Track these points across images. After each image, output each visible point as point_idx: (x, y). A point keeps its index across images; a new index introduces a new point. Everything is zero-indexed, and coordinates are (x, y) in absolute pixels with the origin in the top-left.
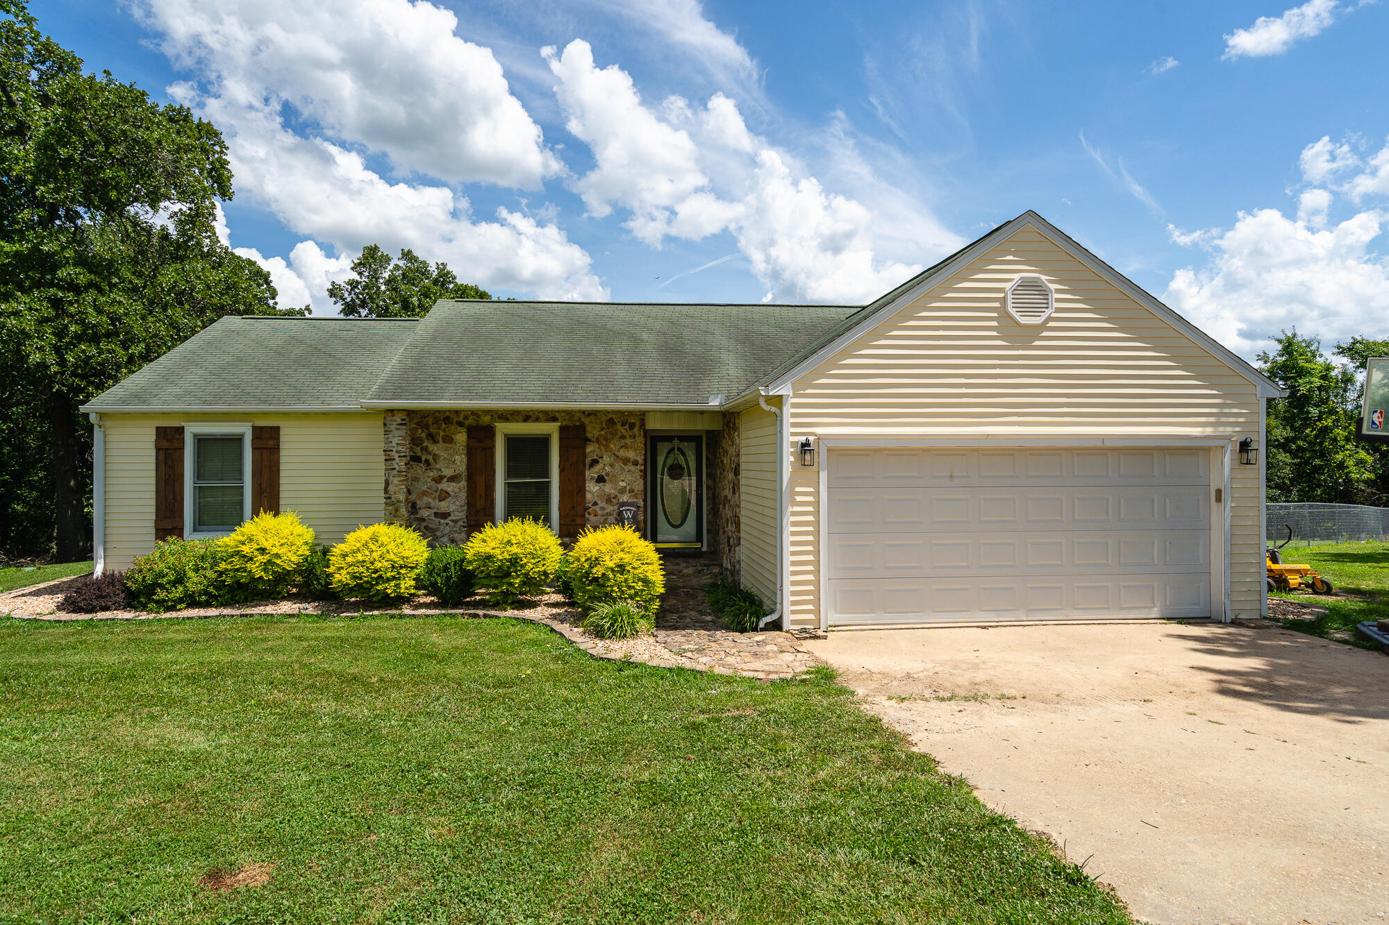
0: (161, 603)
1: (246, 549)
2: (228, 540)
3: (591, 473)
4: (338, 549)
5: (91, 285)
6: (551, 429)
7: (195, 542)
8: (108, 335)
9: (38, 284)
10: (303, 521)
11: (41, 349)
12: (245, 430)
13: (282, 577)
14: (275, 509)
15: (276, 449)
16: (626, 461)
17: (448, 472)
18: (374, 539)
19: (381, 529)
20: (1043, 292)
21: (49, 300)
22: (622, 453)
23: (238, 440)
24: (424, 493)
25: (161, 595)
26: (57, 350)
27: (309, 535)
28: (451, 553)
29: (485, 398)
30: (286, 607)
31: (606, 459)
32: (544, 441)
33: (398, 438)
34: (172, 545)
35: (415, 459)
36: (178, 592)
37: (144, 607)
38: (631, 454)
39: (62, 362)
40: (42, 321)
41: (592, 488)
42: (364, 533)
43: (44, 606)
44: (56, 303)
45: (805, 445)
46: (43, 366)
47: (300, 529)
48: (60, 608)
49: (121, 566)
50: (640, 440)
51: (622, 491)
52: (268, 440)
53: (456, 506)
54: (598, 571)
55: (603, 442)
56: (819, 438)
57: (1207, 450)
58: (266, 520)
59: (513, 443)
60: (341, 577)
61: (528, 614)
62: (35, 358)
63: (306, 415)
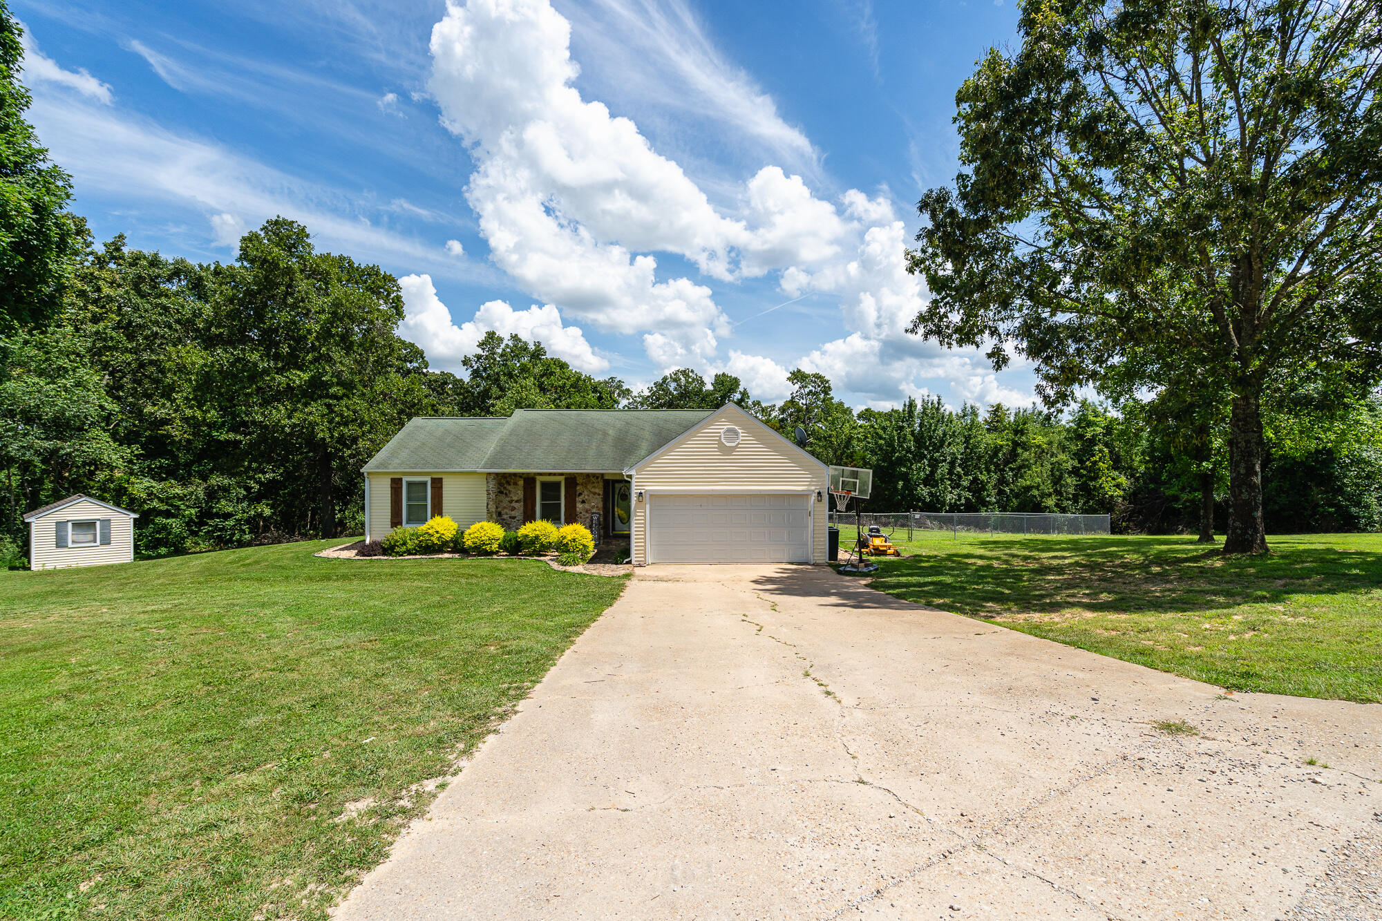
0: (397, 553)
1: (430, 531)
2: (423, 528)
3: (579, 499)
4: (467, 532)
5: (344, 395)
6: (562, 479)
7: (407, 529)
8: (352, 421)
9: (320, 397)
10: (453, 520)
11: (322, 430)
12: (428, 479)
13: (445, 544)
14: (441, 514)
15: (441, 487)
16: (595, 493)
17: (515, 498)
18: (482, 528)
19: (485, 524)
20: (736, 433)
21: (325, 404)
22: (593, 490)
23: (425, 484)
24: (505, 508)
25: (397, 549)
26: (329, 429)
27: (455, 526)
28: (512, 534)
29: (528, 468)
30: (447, 555)
31: (586, 493)
32: (558, 484)
33: (492, 484)
34: (399, 530)
35: (501, 492)
36: (404, 549)
37: (390, 555)
38: (597, 491)
39: (332, 437)
40: (323, 416)
41: (579, 506)
42: (478, 525)
43: (351, 554)
44: (329, 406)
45: (641, 493)
46: (324, 439)
47: (452, 523)
48: (357, 555)
49: (379, 537)
50: (601, 484)
51: (593, 507)
52: (437, 483)
53: (518, 513)
54: (565, 541)
55: (585, 485)
56: (646, 491)
57: (807, 495)
58: (438, 519)
59: (544, 484)
60: (469, 543)
61: (542, 558)
62: (321, 435)
63: (454, 473)
